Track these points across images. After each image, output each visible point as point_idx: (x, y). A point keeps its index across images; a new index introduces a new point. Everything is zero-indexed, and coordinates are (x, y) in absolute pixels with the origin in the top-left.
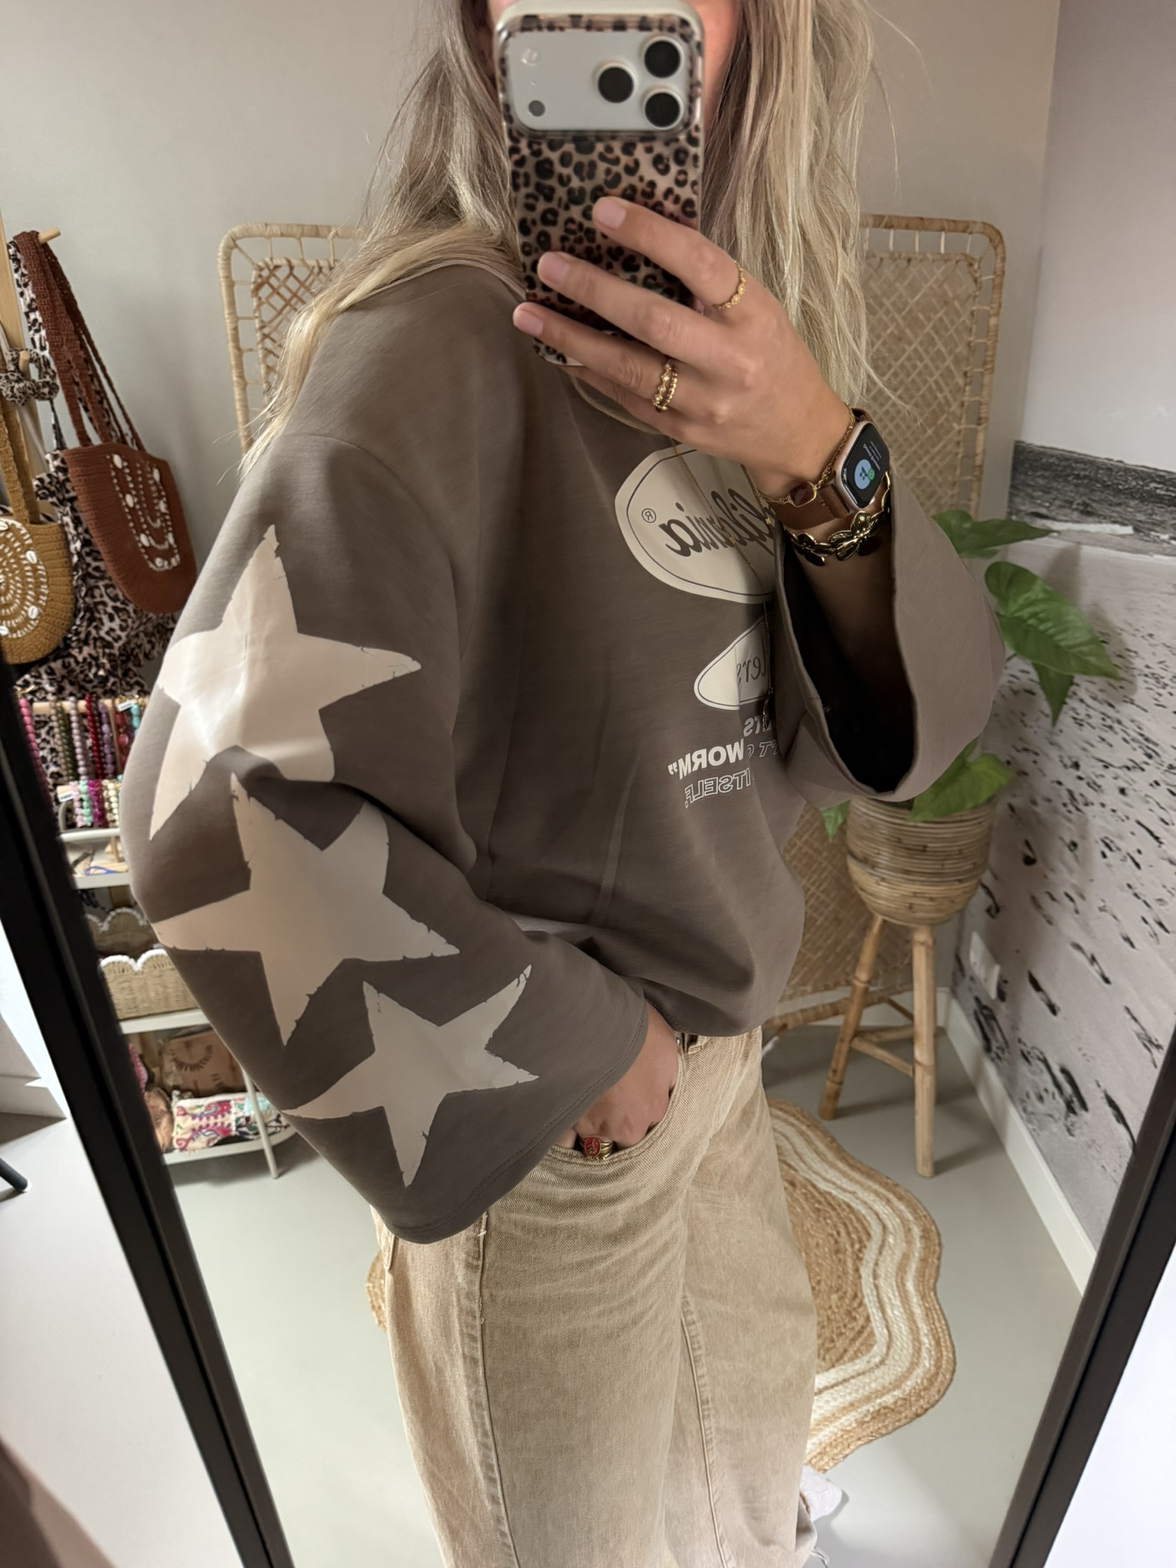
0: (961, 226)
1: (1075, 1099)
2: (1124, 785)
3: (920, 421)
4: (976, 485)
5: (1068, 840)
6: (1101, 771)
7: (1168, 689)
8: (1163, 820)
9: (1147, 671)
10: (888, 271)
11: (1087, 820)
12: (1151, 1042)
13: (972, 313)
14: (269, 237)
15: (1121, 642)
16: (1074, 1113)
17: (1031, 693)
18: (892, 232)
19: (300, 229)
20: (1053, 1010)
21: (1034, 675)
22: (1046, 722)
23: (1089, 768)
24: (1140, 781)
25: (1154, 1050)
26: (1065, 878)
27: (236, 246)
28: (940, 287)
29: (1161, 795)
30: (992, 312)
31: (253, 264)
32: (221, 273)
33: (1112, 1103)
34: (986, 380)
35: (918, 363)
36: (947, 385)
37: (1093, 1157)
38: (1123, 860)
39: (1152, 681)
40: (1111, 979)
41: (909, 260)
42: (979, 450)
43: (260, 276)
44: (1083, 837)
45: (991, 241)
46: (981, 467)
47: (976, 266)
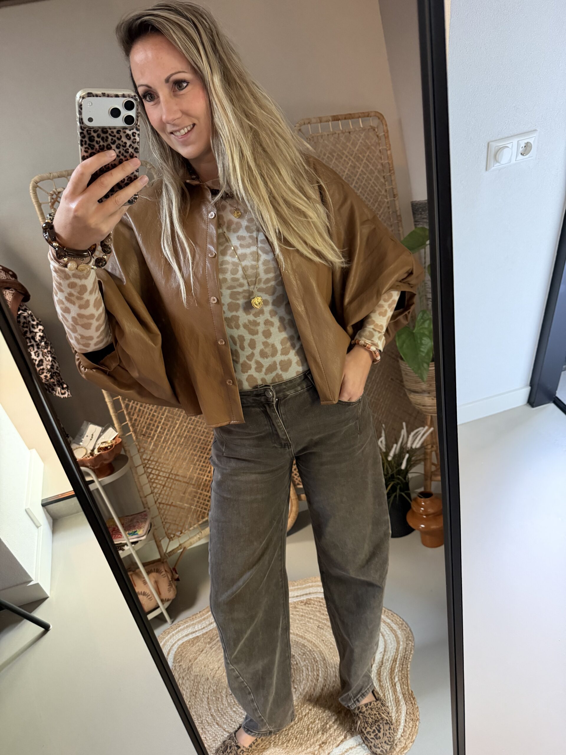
0: (366, 114)
3: (372, 201)
4: (400, 224)
10: (342, 139)
13: (380, 151)
14: (52, 179)
18: (340, 122)
19: (67, 173)
27: (38, 186)
28: (365, 141)
30: (388, 149)
31: (48, 193)
32: (34, 200)
34: (393, 178)
35: (364, 176)
36: (378, 183)
41: (350, 133)
42: (398, 209)
43: (53, 198)
45: (379, 118)
46: (400, 216)
47: (376, 130)
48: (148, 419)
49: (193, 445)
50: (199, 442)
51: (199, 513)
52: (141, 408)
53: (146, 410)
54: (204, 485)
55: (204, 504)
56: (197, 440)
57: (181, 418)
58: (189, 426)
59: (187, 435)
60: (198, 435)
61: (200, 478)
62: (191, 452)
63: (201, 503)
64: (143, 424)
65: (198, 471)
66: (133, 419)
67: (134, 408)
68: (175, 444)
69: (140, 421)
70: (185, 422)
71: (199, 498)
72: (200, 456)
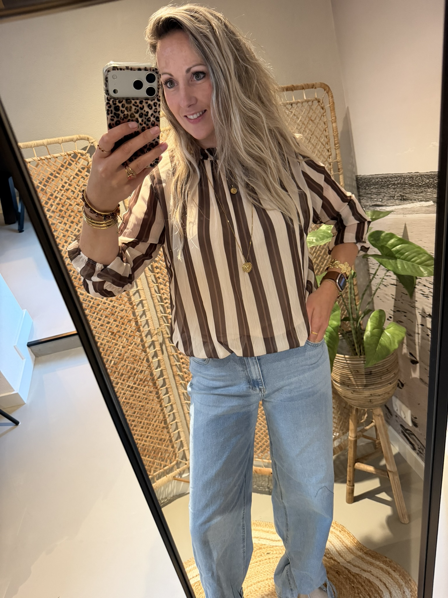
0: (311, 86)
21: (394, 277)
45: (325, 90)
47: (321, 102)
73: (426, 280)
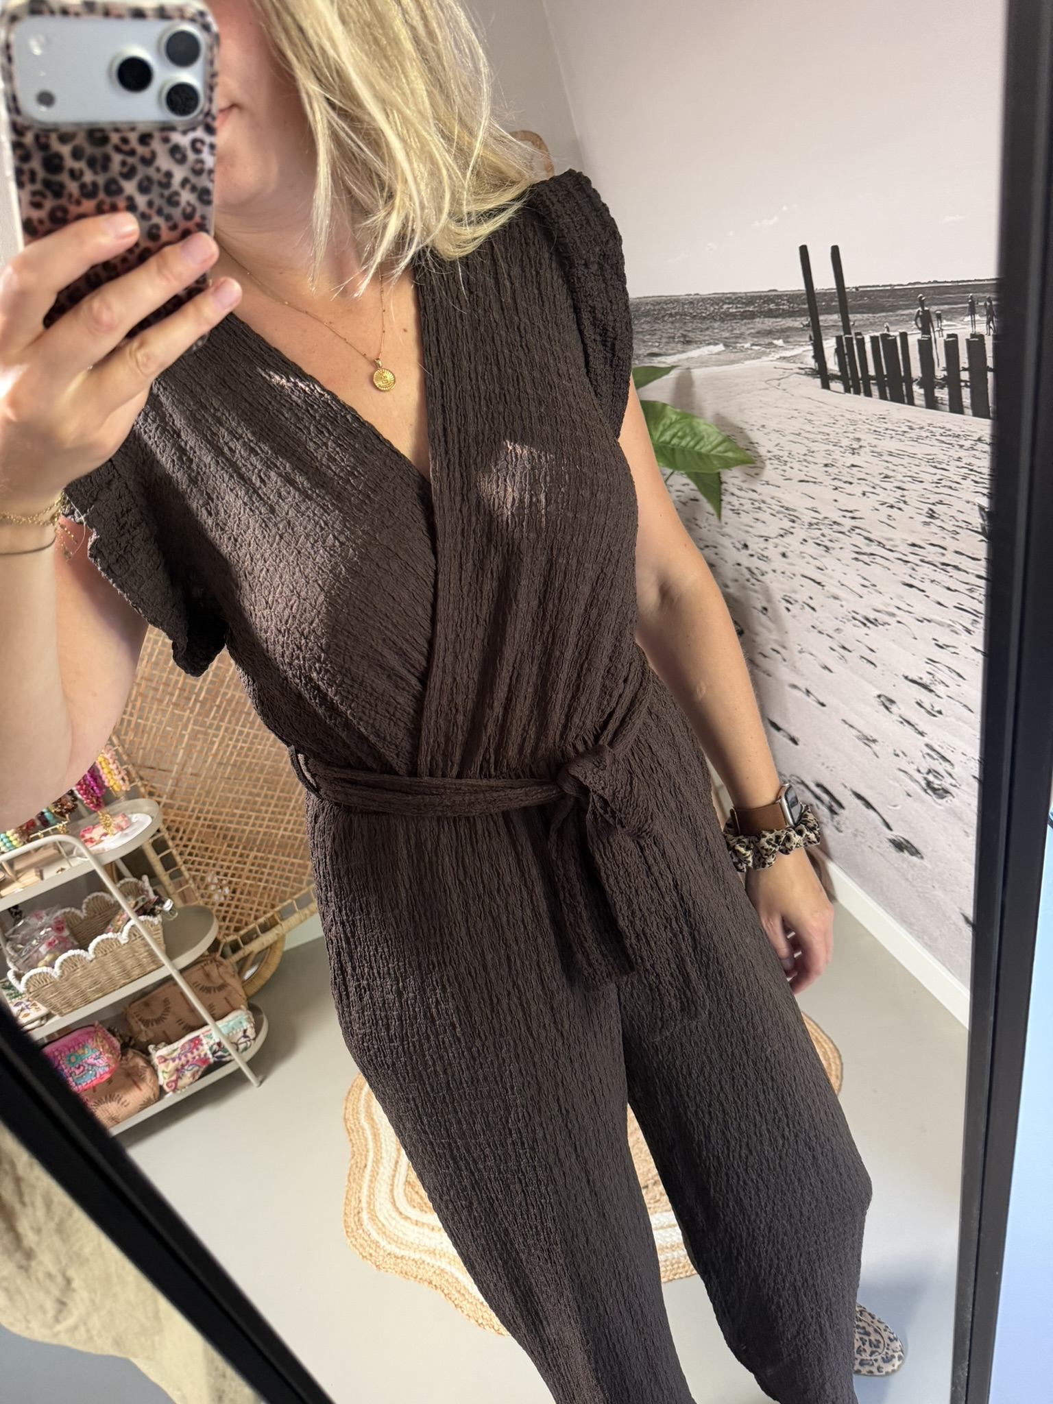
1: (833, 804)
2: (784, 550)
5: (760, 608)
6: (763, 545)
7: (789, 464)
8: (819, 568)
9: (769, 455)
11: (767, 587)
12: (868, 739)
15: (747, 438)
16: (836, 813)
17: (697, 500)
20: (794, 741)
21: (693, 486)
22: (714, 520)
23: (756, 545)
24: (793, 542)
25: (872, 745)
26: (767, 637)
29: (811, 548)
33: (859, 797)
37: (861, 842)
38: (803, 608)
39: (776, 462)
40: (825, 703)
44: (769, 599)
48: (154, 739)
49: (250, 779)
50: (261, 771)
51: (273, 893)
52: (139, 721)
53: (149, 723)
54: (279, 846)
55: (281, 877)
56: (257, 768)
57: (221, 733)
58: (240, 744)
59: (236, 761)
60: (259, 758)
61: (272, 834)
62: (248, 789)
63: (276, 876)
64: (148, 749)
65: (265, 823)
66: (128, 742)
67: (125, 723)
68: (214, 778)
69: (140, 743)
70: (231, 739)
71: (272, 867)
72: (266, 796)
73: (733, 484)
